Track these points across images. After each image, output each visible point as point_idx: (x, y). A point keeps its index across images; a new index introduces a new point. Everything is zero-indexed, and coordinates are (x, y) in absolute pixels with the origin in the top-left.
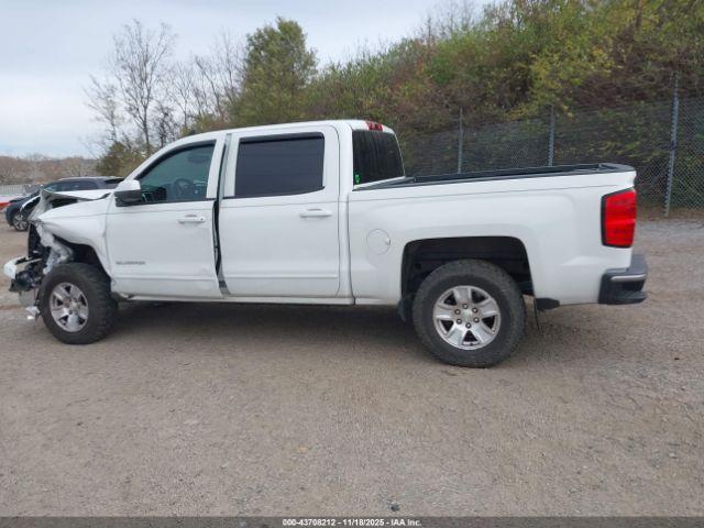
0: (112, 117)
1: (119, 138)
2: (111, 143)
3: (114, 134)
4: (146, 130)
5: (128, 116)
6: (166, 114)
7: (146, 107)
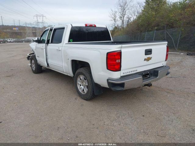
0: (115, 20)
1: (116, 25)
2: (114, 27)
3: (115, 24)
4: (123, 23)
5: (119, 19)
6: (129, 19)
7: (124, 17)
